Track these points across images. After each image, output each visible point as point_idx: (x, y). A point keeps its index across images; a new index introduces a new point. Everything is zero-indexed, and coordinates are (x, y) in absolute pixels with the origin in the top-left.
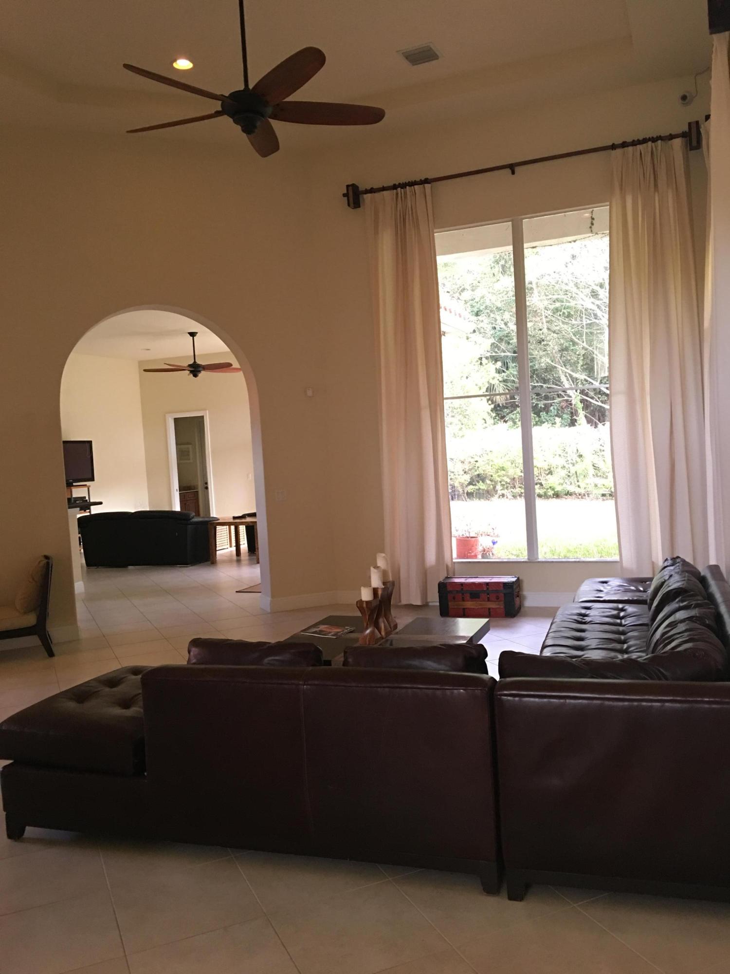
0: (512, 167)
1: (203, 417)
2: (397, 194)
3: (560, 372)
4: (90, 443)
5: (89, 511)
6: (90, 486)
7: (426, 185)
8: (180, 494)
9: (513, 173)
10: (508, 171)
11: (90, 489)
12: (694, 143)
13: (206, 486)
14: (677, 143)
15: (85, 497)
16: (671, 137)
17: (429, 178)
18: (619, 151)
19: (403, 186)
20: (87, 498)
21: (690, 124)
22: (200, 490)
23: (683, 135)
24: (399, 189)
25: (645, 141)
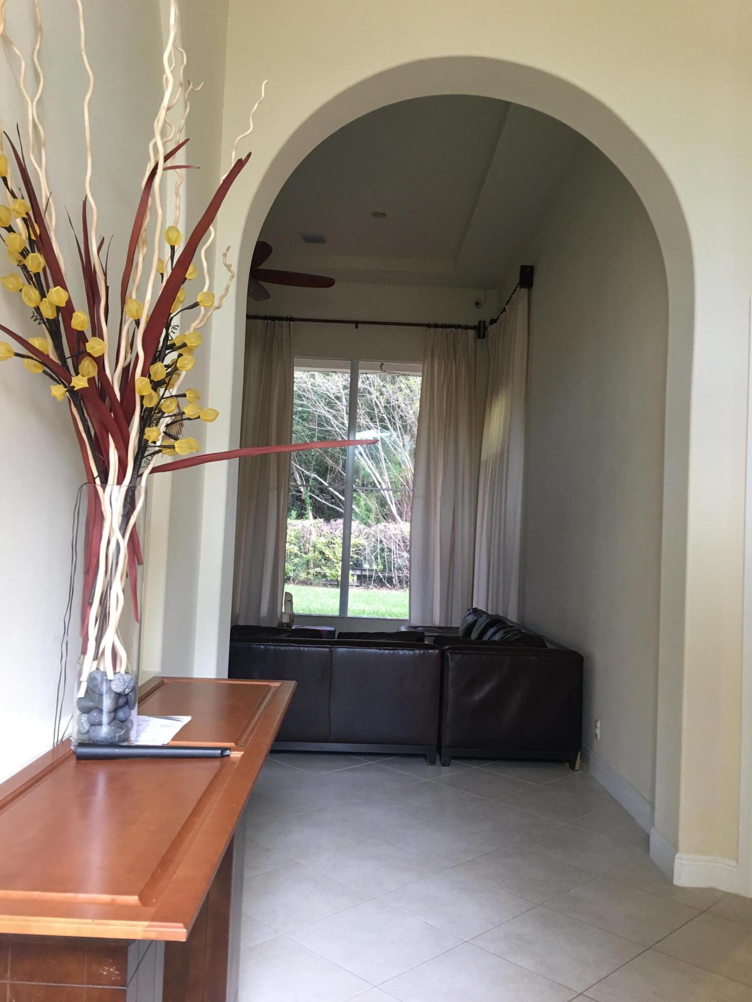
0: (357, 323)
2: (268, 323)
3: (295, 468)
7: (292, 322)
9: (357, 327)
10: (354, 325)
12: (482, 335)
14: (472, 332)
16: (467, 328)
17: (294, 317)
18: (432, 330)
19: (273, 319)
21: (480, 322)
23: (474, 328)
24: (270, 321)
25: (450, 326)
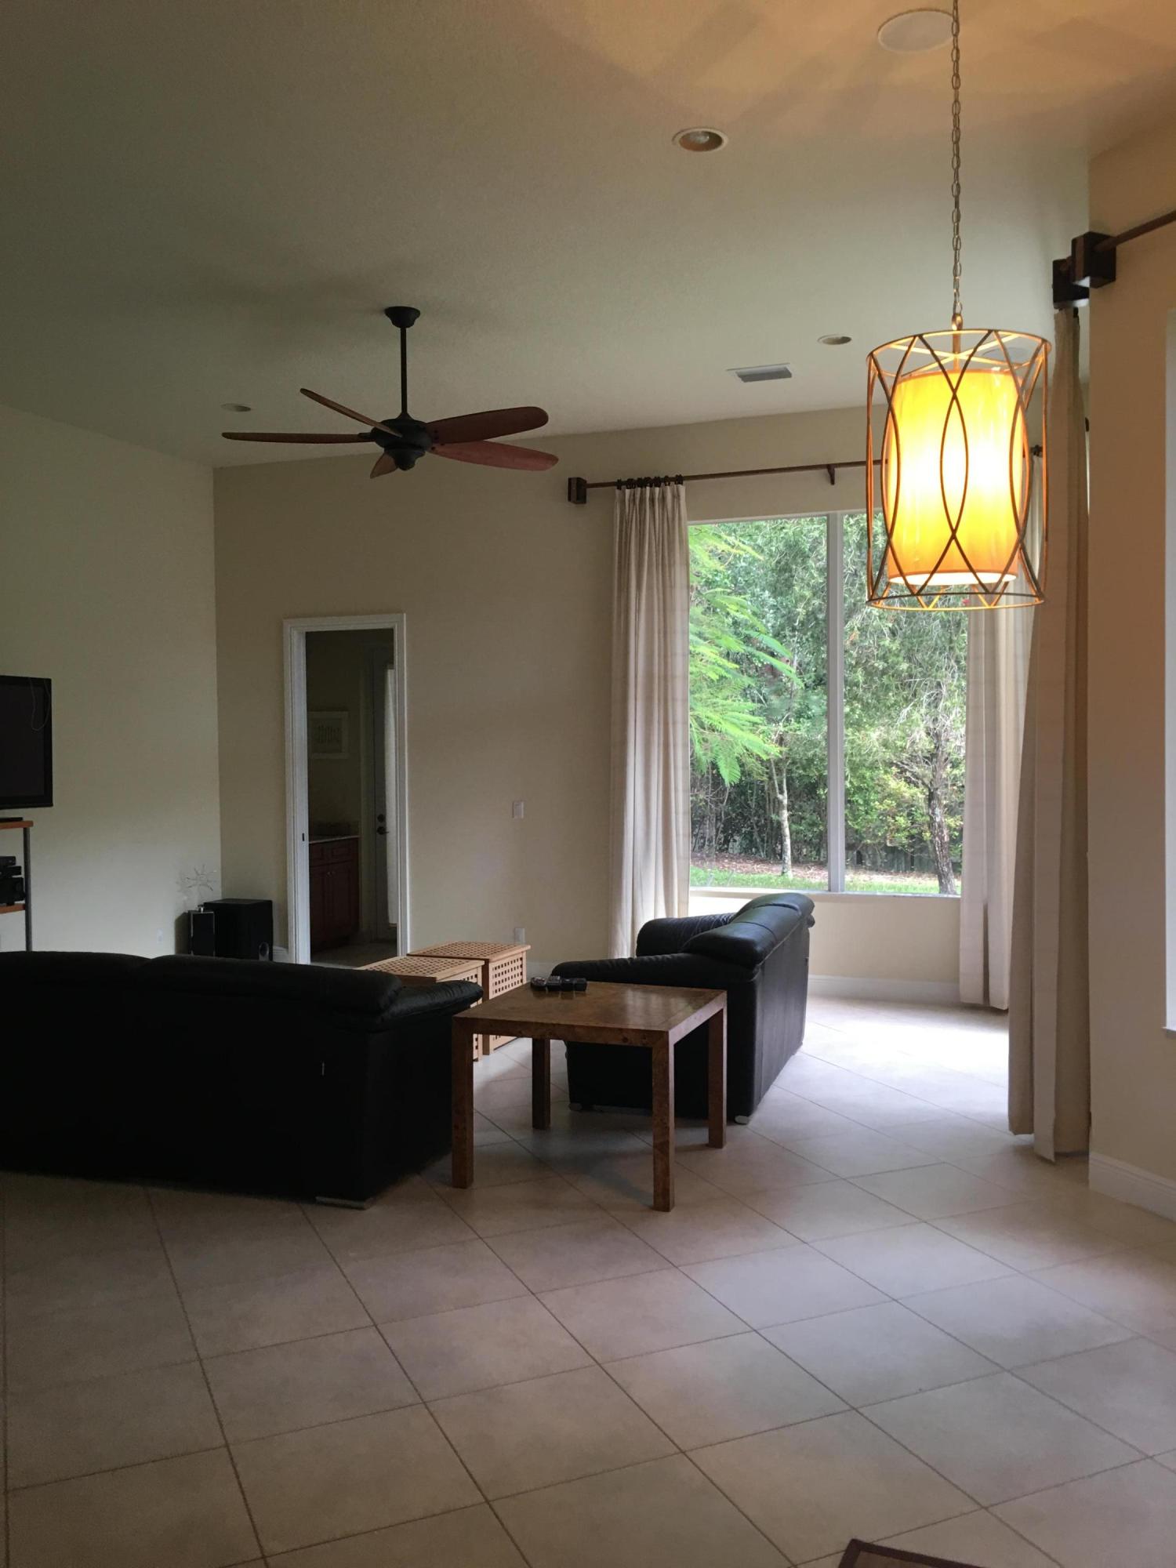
1: (390, 632)
4: (47, 684)
5: (23, 902)
6: (31, 824)
8: (310, 845)
11: (32, 831)
13: (379, 824)
15: (13, 858)
20: (20, 862)
22: (364, 833)
